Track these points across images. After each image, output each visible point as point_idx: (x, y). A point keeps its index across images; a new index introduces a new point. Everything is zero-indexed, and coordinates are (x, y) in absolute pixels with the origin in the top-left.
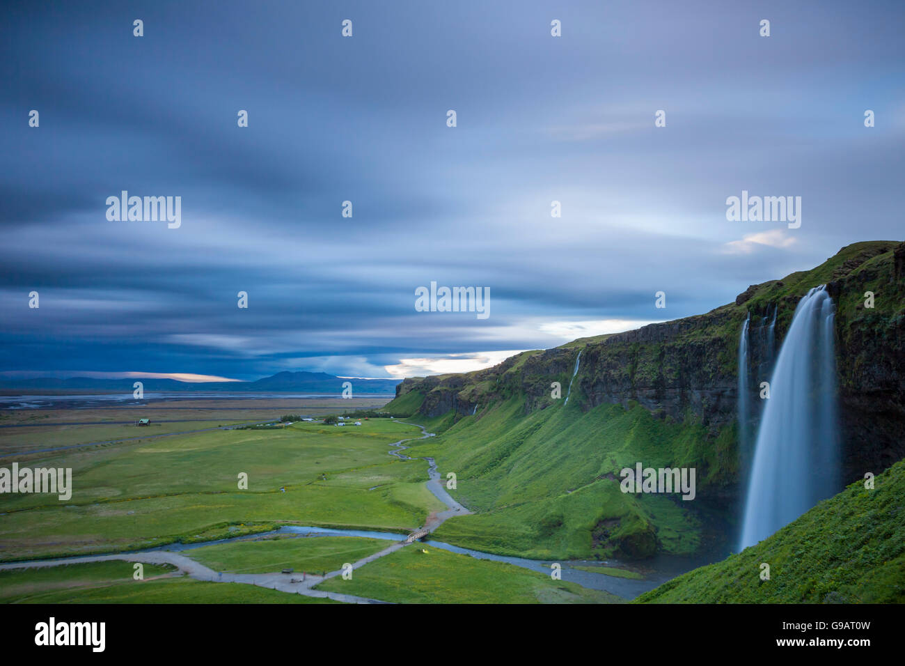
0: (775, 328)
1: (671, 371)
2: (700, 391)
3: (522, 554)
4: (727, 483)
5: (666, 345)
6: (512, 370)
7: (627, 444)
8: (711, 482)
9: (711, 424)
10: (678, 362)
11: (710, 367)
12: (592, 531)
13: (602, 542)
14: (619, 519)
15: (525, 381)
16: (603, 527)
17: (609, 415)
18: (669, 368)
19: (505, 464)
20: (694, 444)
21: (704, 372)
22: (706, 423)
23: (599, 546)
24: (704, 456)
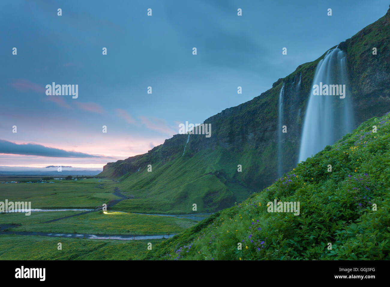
0: (301, 84)
1: (237, 128)
2: (253, 133)
3: (165, 212)
4: (269, 173)
5: (235, 116)
6: (157, 151)
7: (217, 162)
8: (261, 174)
9: (259, 147)
10: (241, 123)
11: (260, 118)
12: (203, 199)
13: (209, 204)
14: (218, 192)
15: (163, 150)
16: (209, 197)
17: (206, 153)
18: (236, 126)
19: (154, 182)
20: (251, 158)
21: (256, 122)
22: (257, 148)
23: (208, 206)
24: (256, 163)
